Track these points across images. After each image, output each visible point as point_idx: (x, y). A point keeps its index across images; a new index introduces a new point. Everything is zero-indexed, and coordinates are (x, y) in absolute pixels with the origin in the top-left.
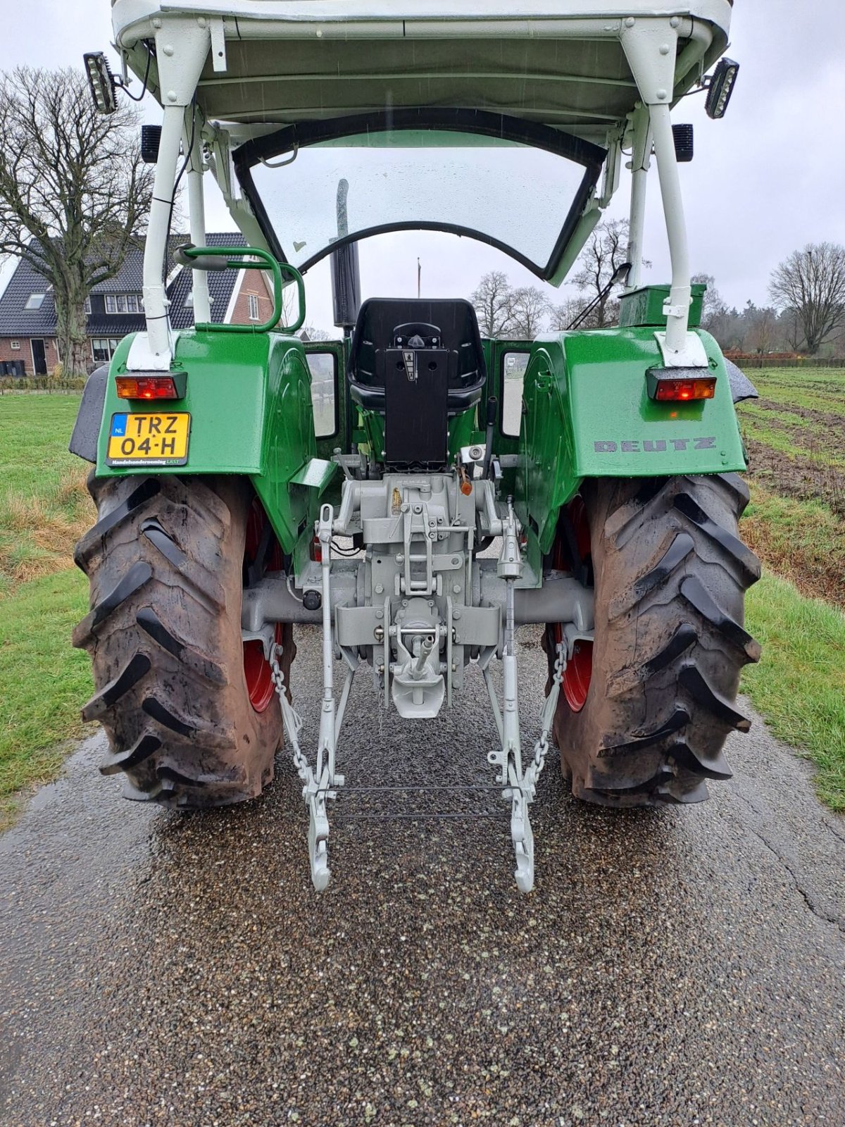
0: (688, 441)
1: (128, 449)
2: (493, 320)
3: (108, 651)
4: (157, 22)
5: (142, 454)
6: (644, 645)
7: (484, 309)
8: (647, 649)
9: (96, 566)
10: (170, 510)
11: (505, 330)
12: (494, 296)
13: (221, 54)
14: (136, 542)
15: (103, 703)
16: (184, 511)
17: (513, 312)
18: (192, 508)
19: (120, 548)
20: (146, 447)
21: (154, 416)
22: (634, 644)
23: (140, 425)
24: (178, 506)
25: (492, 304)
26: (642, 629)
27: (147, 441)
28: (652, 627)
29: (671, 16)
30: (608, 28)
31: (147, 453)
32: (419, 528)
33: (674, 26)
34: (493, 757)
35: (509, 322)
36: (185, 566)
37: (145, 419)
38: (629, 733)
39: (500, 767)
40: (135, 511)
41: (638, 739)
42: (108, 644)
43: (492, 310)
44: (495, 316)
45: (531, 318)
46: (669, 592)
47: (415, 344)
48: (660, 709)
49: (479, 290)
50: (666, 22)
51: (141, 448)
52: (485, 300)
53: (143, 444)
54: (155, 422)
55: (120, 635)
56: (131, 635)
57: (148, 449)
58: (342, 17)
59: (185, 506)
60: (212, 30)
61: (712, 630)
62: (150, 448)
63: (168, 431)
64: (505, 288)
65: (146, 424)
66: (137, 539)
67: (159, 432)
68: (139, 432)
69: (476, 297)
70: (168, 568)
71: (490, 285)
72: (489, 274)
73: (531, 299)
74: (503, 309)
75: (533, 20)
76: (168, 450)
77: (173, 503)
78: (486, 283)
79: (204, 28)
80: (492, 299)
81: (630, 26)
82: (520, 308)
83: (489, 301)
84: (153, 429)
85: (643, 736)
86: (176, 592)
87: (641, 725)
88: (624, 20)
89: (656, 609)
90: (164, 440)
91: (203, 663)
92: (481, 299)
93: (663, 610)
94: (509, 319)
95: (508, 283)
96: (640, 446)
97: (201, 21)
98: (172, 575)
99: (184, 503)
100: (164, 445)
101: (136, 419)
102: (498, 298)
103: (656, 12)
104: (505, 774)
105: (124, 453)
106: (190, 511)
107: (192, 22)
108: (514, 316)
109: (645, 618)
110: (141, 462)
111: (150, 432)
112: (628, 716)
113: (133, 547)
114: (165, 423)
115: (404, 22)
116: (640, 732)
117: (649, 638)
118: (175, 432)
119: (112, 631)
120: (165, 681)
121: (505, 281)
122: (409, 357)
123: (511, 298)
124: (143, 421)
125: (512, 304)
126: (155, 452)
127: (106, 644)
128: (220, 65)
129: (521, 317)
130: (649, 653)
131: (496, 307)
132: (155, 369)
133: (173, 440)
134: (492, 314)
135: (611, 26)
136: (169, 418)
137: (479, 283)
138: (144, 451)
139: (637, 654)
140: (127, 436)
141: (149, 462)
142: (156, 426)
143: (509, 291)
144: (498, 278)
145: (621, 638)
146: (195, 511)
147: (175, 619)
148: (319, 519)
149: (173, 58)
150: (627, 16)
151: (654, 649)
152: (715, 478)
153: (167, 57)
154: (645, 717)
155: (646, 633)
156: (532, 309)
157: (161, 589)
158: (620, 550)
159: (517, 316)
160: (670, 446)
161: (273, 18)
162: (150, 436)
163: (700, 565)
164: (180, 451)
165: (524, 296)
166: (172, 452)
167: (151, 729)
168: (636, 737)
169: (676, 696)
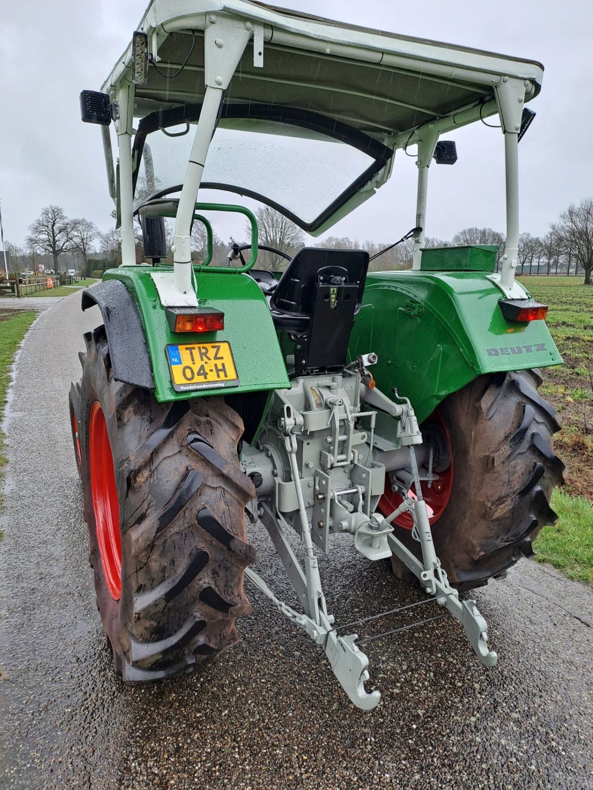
0: (532, 346)
1: (189, 375)
2: (55, 242)
3: (163, 554)
4: (213, 18)
5: (201, 379)
6: (514, 480)
7: (46, 233)
8: (515, 483)
9: (143, 480)
10: (198, 423)
11: (66, 249)
12: (54, 224)
13: (260, 54)
14: (179, 454)
15: (164, 601)
16: (209, 423)
17: (70, 236)
18: (214, 419)
19: (166, 462)
20: (202, 372)
21: (201, 346)
22: (507, 481)
23: (191, 353)
24: (203, 419)
25: (53, 229)
26: (512, 470)
27: (202, 367)
28: (518, 468)
29: (525, 79)
30: (494, 80)
31: (206, 378)
32: (344, 416)
33: (526, 85)
34: (425, 575)
35: (68, 243)
36: (227, 469)
37: (194, 348)
38: (499, 540)
39: (430, 581)
40: (175, 428)
41: (508, 543)
42: (164, 547)
43: (53, 234)
44: (56, 238)
45: (85, 241)
46: (525, 445)
47: (338, 281)
48: (521, 521)
49: (41, 219)
50: (522, 82)
51: (199, 374)
52: (47, 226)
53: (200, 370)
54: (203, 351)
55: (176, 537)
56: (186, 536)
57: (205, 375)
58: (347, 42)
59: (208, 418)
60: (255, 33)
61: (548, 465)
62: (207, 374)
63: (216, 358)
64: (62, 218)
65: (196, 352)
66: (180, 452)
67: (209, 359)
68: (193, 360)
69: (39, 224)
70: (210, 472)
71: (50, 215)
72: (48, 207)
73: (83, 227)
74: (62, 233)
75: (456, 67)
76: (222, 374)
77: (199, 417)
78: (46, 213)
79: (248, 30)
80: (53, 226)
81: (504, 82)
82: (75, 233)
83: (50, 227)
84: (204, 357)
85: (512, 540)
86: (219, 492)
87: (507, 534)
88: (503, 77)
89: (519, 456)
90: (216, 365)
91: (245, 548)
92: (44, 225)
93: (523, 456)
94: (68, 241)
95: (65, 214)
96: (510, 351)
97: (249, 24)
98: (214, 478)
99: (207, 416)
100: (218, 370)
101: (187, 349)
102: (57, 225)
103: (520, 76)
104: (434, 586)
105: (187, 379)
106: (213, 422)
107: (240, 24)
108: (71, 239)
109: (513, 463)
110: (204, 386)
111: (202, 360)
112: (500, 529)
113: (177, 457)
114: (212, 352)
115: (383, 53)
116: (508, 538)
117: (516, 476)
118: (222, 358)
119: (169, 535)
120: (213, 570)
121: (62, 213)
122: (333, 291)
123: (68, 226)
124: (193, 351)
125: (69, 230)
126: (212, 376)
127: (161, 548)
128: (258, 62)
129: (77, 240)
130: (517, 486)
131: (56, 232)
132: (186, 305)
133: (223, 365)
134: (54, 237)
135: (495, 79)
136: (213, 347)
137: (41, 214)
138: (202, 377)
139: (509, 487)
140: (185, 364)
141: (211, 386)
142: (205, 354)
143: (66, 220)
144: (56, 210)
145: (498, 477)
146: (217, 421)
147: (220, 514)
148: (284, 417)
149: (223, 49)
150: (505, 75)
151: (520, 482)
152: (529, 371)
153: (218, 48)
154: (510, 528)
155: (515, 472)
156: (85, 235)
157: (208, 491)
158: (490, 419)
159: (74, 239)
160: (524, 350)
161: (302, 33)
162: (203, 363)
163: (536, 425)
164: (232, 375)
165: (78, 225)
166: (226, 376)
167: (198, 614)
168: (506, 542)
169: (530, 510)
